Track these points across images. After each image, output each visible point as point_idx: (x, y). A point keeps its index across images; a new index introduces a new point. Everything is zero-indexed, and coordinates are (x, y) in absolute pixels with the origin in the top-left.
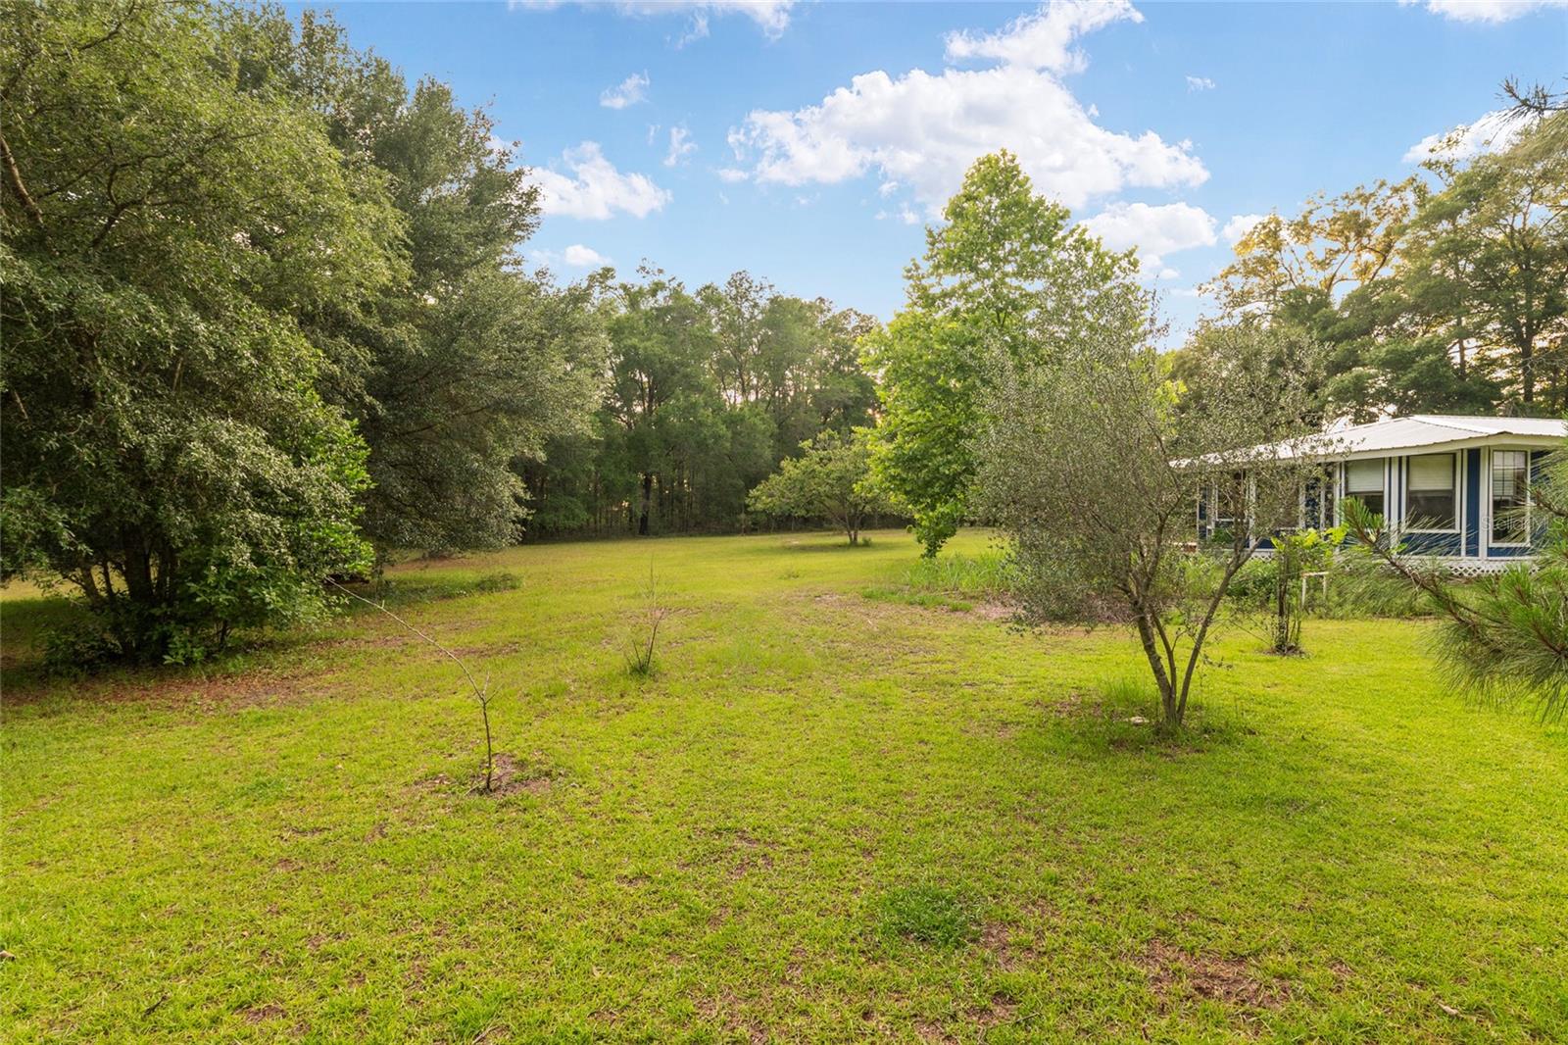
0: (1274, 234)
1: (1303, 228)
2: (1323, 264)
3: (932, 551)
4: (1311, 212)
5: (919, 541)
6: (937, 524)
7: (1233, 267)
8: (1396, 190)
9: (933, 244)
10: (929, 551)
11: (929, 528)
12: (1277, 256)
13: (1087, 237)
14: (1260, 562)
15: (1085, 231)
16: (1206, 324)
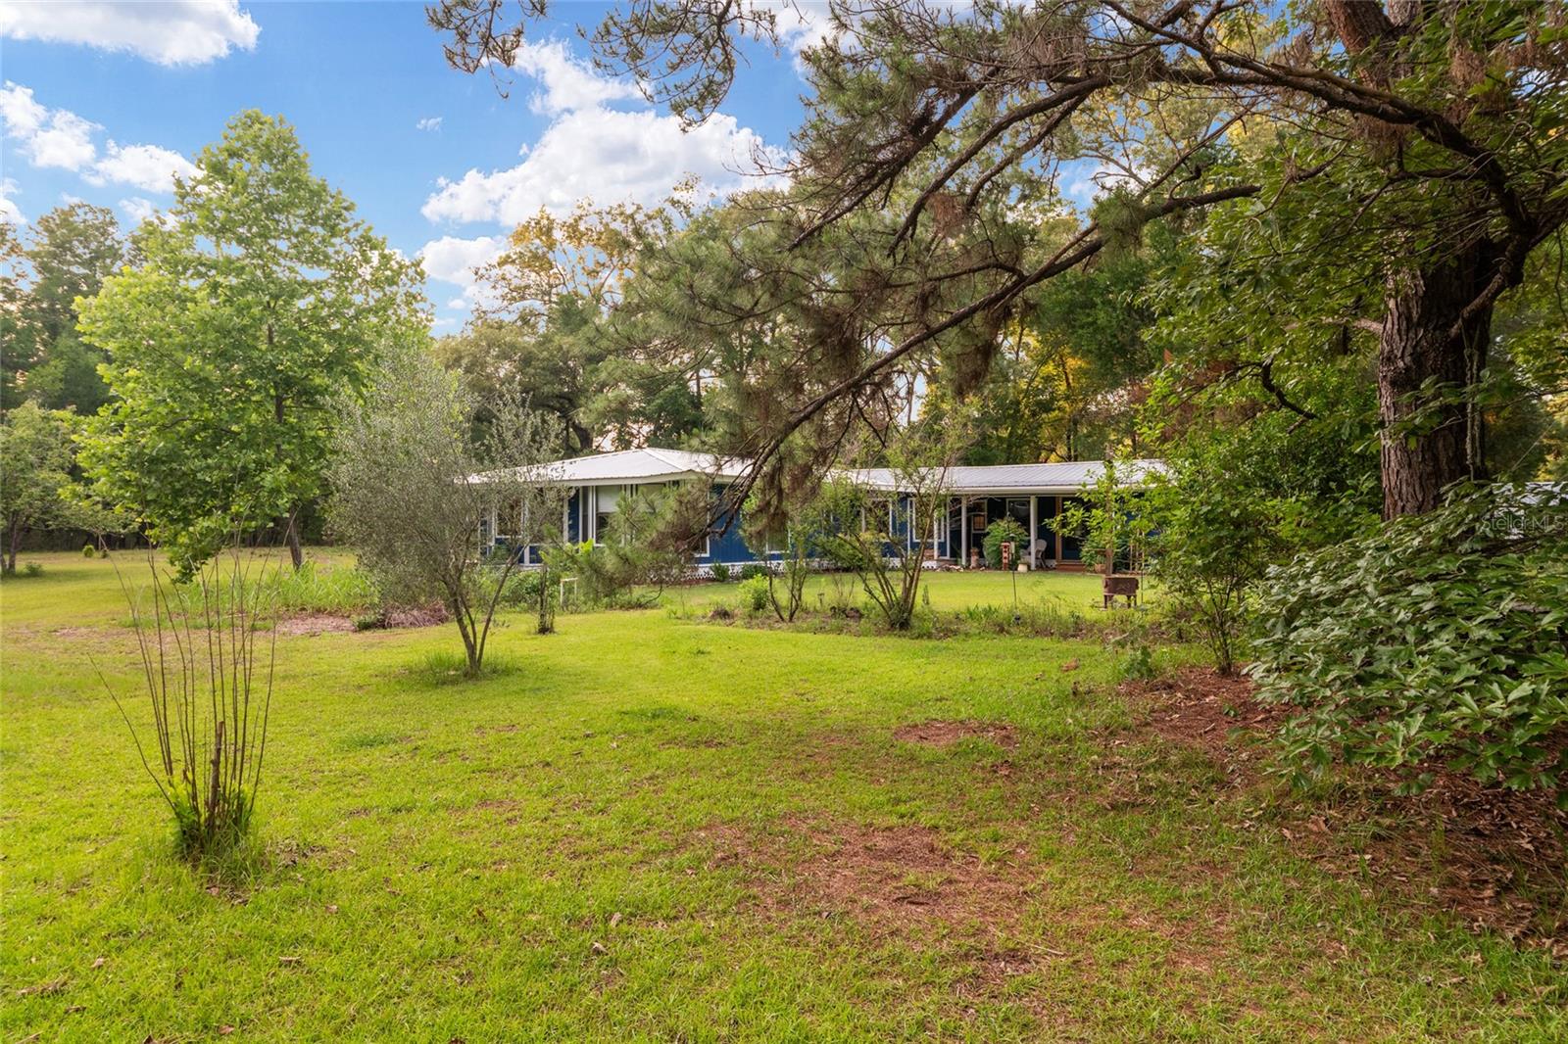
0: (549, 231)
1: (574, 232)
2: (593, 274)
3: (187, 574)
4: (580, 218)
5: (172, 563)
6: (200, 542)
7: (509, 257)
8: (650, 218)
9: (183, 197)
10: (184, 574)
11: (187, 546)
12: (550, 255)
13: (372, 234)
14: (530, 571)
15: (370, 229)
16: (482, 314)
